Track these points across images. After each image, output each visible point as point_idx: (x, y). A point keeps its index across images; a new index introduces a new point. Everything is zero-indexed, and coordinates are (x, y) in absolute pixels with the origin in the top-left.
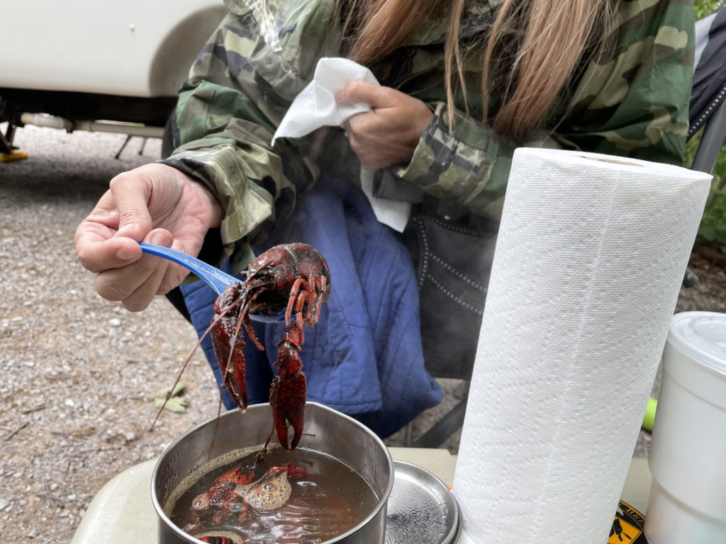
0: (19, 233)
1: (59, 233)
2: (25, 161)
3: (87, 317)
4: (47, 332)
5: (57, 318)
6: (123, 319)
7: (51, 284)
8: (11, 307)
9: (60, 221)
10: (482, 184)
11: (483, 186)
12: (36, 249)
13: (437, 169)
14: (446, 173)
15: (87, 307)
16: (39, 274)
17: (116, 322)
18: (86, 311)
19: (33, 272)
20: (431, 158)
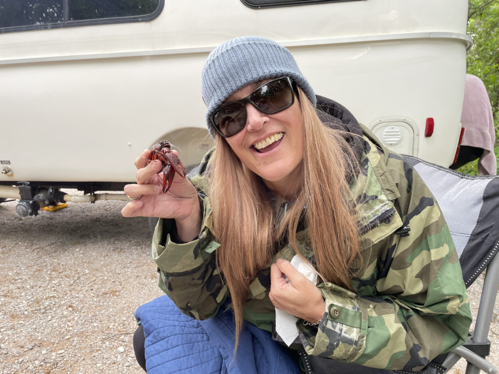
0: (62, 274)
1: (87, 271)
2: (66, 209)
3: (104, 346)
4: (79, 361)
5: (85, 348)
6: (126, 346)
7: (81, 318)
8: (57, 342)
9: (87, 261)
10: (361, 352)
11: (362, 353)
12: (72, 287)
13: (331, 348)
14: (338, 349)
15: (104, 337)
16: (75, 310)
17: (121, 349)
18: (103, 341)
19: (70, 309)
20: (327, 341)
